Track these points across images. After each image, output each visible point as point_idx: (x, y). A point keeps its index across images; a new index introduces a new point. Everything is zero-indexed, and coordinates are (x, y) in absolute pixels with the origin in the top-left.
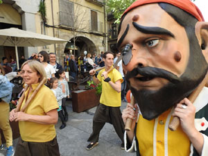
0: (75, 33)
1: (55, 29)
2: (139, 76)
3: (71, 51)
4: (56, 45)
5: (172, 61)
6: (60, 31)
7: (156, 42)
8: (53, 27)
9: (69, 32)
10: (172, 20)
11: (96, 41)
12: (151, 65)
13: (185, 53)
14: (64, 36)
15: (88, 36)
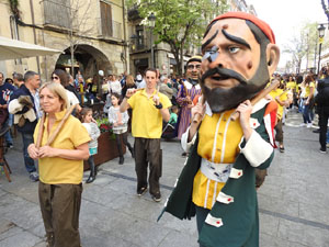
0: (74, 38)
1: (37, 30)
2: (217, 75)
3: (68, 69)
4: (41, 58)
5: (246, 67)
6: (46, 33)
7: (237, 50)
8: (34, 26)
9: (64, 36)
10: (252, 35)
11: (111, 54)
12: (228, 68)
13: (256, 64)
14: (54, 43)
15: (96, 45)
